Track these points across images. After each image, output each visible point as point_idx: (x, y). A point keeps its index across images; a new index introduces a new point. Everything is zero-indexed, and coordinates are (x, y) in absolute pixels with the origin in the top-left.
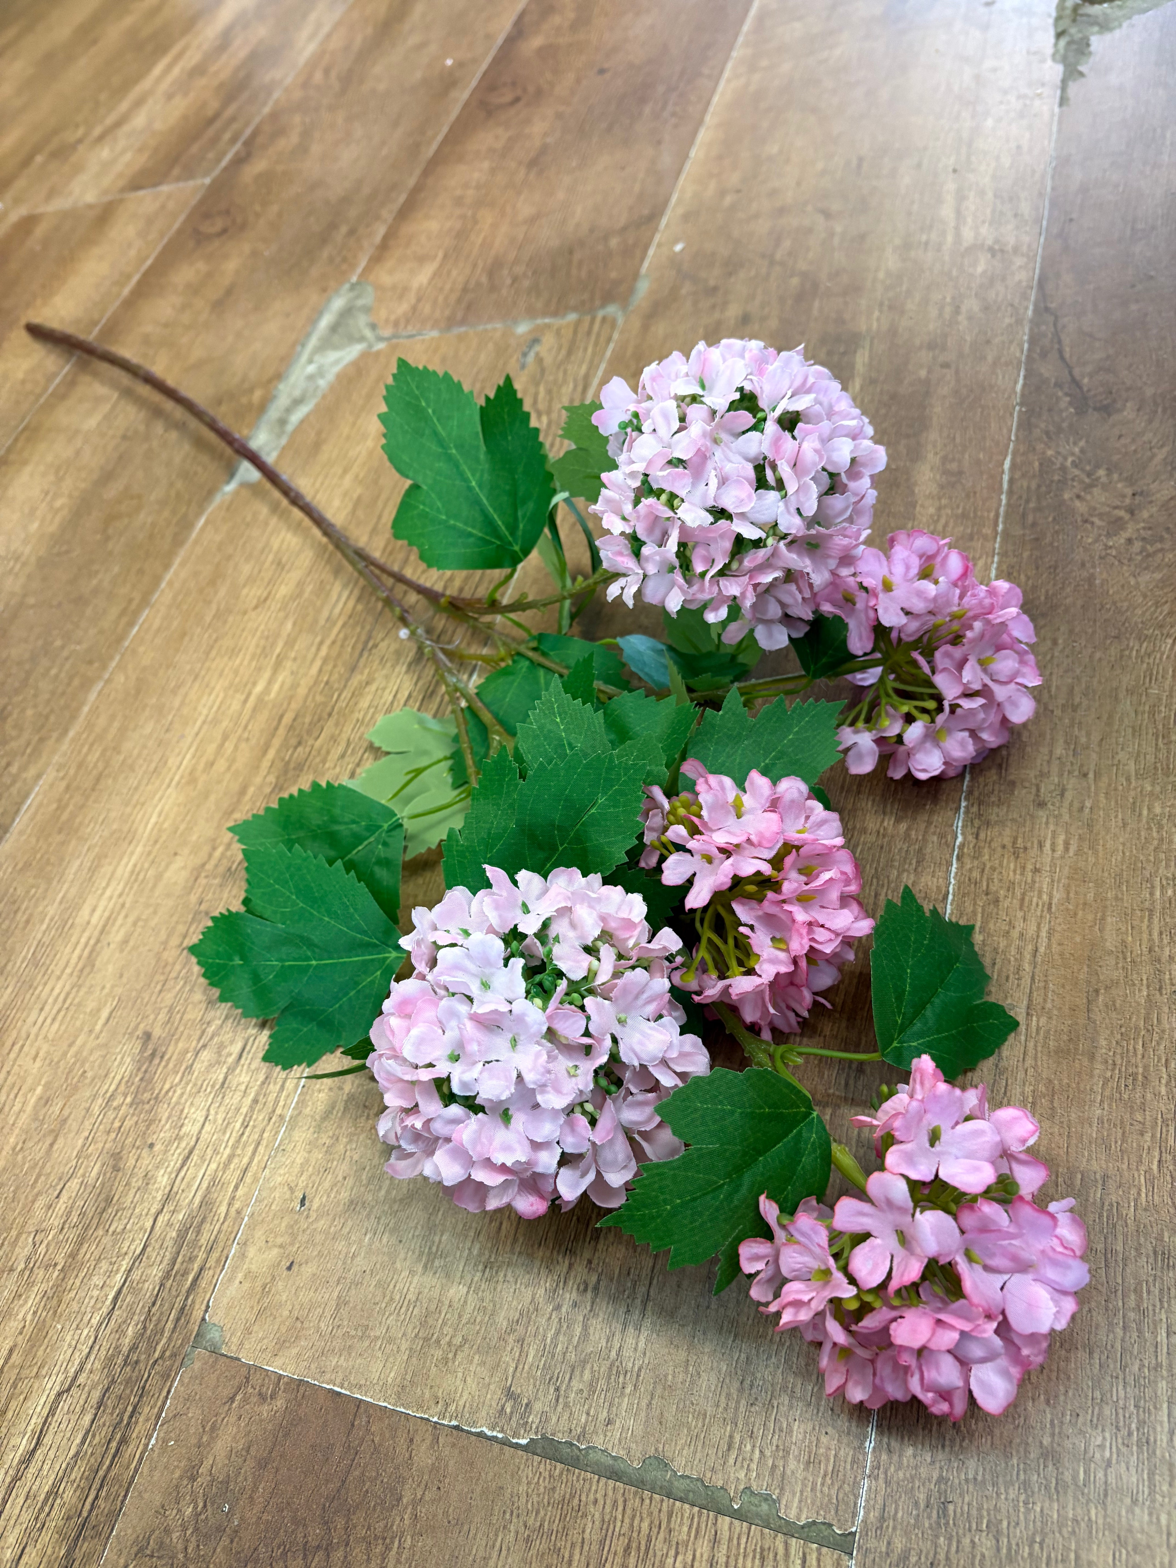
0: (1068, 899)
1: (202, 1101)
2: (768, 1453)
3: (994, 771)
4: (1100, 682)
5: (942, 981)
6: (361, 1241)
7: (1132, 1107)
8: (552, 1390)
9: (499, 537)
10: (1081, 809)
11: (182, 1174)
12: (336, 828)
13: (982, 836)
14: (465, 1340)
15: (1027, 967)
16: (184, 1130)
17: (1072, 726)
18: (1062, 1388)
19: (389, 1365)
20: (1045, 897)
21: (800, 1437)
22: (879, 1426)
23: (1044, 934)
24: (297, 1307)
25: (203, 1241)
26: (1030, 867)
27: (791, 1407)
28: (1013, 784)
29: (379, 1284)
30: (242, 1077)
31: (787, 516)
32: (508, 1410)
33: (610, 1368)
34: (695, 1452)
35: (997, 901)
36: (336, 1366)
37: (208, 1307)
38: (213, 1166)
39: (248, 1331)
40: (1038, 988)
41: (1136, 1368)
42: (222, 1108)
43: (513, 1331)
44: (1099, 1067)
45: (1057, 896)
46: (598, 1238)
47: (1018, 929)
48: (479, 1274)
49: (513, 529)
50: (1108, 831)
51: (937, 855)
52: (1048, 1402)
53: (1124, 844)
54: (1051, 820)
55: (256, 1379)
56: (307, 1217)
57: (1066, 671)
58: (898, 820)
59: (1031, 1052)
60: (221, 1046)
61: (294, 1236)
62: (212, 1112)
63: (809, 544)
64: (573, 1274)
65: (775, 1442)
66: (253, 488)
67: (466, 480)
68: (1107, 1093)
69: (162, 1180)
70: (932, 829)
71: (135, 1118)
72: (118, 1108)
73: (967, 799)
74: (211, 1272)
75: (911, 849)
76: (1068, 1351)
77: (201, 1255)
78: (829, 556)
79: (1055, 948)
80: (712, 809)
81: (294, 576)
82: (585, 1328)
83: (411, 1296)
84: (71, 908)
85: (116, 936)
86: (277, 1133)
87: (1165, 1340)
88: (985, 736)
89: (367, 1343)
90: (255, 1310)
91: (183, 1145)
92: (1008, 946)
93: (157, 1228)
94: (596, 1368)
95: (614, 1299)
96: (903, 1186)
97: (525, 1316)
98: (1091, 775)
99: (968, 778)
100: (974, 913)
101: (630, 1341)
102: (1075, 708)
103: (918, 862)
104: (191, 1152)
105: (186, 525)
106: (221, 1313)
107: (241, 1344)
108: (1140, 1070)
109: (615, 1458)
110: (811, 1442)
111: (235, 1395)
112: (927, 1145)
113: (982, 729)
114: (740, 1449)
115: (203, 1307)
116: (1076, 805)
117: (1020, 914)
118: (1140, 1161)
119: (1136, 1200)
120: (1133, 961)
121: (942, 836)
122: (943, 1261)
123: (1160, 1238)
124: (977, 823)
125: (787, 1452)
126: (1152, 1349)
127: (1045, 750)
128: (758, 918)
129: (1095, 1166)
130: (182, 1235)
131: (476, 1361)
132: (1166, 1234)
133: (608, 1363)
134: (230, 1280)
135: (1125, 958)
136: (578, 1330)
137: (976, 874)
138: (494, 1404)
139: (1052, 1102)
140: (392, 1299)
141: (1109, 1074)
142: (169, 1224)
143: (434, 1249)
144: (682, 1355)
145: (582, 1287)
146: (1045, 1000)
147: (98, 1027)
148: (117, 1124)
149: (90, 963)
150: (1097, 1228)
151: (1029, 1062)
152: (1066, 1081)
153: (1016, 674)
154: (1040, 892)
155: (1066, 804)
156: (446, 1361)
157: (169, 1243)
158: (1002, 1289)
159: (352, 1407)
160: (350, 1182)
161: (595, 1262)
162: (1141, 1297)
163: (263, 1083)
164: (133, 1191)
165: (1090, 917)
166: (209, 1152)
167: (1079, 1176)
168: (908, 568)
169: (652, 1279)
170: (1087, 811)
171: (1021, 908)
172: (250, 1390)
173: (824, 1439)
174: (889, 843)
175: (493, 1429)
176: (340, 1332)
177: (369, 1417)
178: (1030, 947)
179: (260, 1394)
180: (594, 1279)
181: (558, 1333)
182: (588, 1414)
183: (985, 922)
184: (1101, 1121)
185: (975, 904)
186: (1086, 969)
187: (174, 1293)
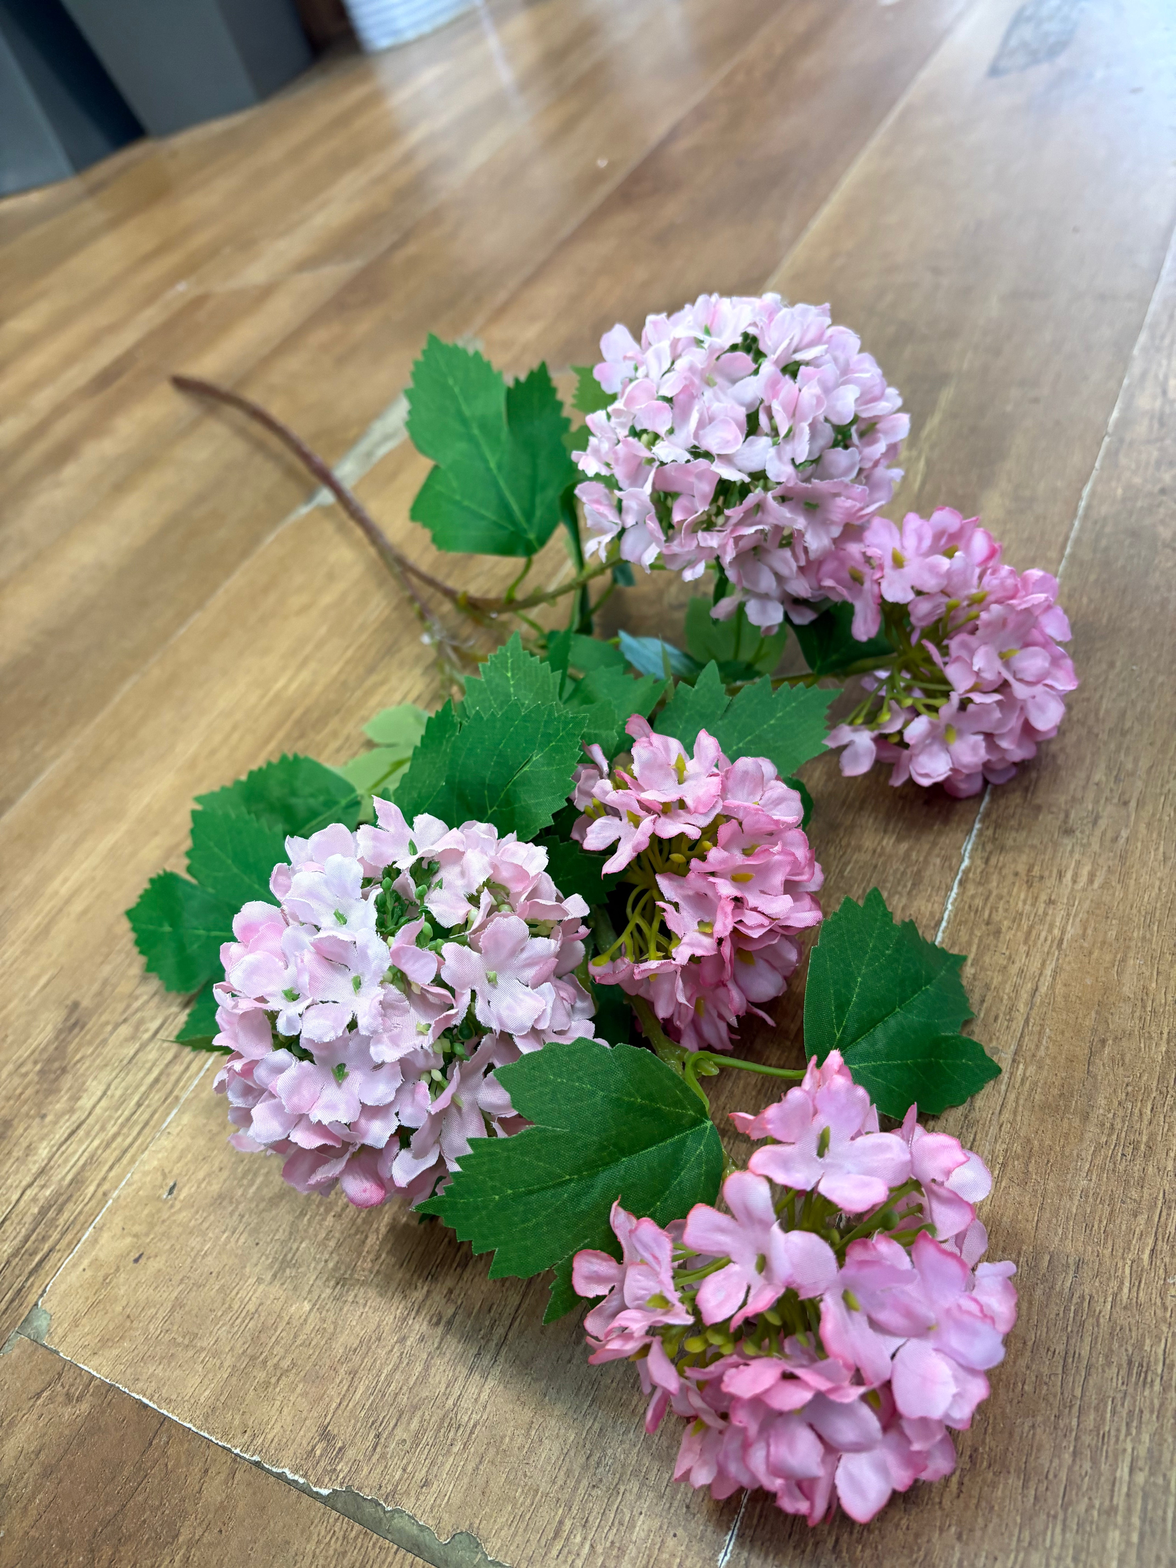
0: (1084, 936)
1: (105, 1076)
2: (599, 1549)
3: (1018, 794)
4: (1158, 707)
5: (902, 1001)
6: (218, 1238)
7: (1127, 1182)
8: (371, 1436)
9: (514, 522)
10: (1115, 839)
11: (64, 1148)
12: (294, 801)
13: (993, 861)
14: (294, 1364)
15: (1022, 1007)
16: (80, 1103)
17: (1118, 750)
18: (980, 1520)
19: (206, 1381)
20: (1056, 932)
21: (643, 1535)
22: (740, 1536)
23: (1048, 972)
24: (132, 1303)
25: (61, 1221)
26: (1043, 897)
27: (639, 1497)
28: (1038, 808)
29: (222, 1289)
30: (151, 1053)
31: (777, 462)
32: (318, 1453)
33: (443, 1420)
34: (515, 1535)
35: (998, 932)
36: (152, 1375)
37: (44, 1291)
38: (96, 1143)
39: (76, 1323)
40: (1031, 1033)
41: (1082, 1507)
42: (123, 1084)
43: (347, 1360)
44: (1092, 1129)
45: (1070, 931)
46: (466, 1265)
47: (1017, 965)
48: (328, 1291)
49: (529, 515)
50: (1144, 864)
51: (937, 878)
52: (959, 1537)
53: (1161, 880)
54: (1077, 849)
55: (68, 1377)
56: (172, 1206)
57: (1120, 695)
58: (899, 840)
59: (1011, 1104)
60: (141, 1022)
61: (152, 1226)
62: (112, 1087)
63: (807, 504)
64: (428, 1303)
65: (611, 1537)
66: (326, 511)
67: (486, 461)
68: (1099, 1161)
69: (43, 1152)
70: (936, 851)
71: (38, 1087)
72: (26, 1075)
73: (982, 821)
74: (59, 1255)
75: (909, 871)
76: (997, 1474)
77: (55, 1236)
78: (833, 523)
79: (1059, 989)
80: (647, 766)
81: (340, 587)
82: (427, 1367)
83: (251, 1307)
84: (46, 877)
85: (77, 907)
86: (168, 1114)
87: (1126, 1477)
88: (1004, 744)
89: (190, 1353)
90: (90, 1302)
91: (74, 1118)
92: (1004, 982)
93: (22, 1203)
94: (427, 1417)
95: (467, 1338)
96: (764, 1190)
97: (366, 1345)
98: (1133, 804)
99: (987, 799)
100: (969, 943)
101: (473, 1390)
102: (1124, 733)
103: (914, 885)
104: (78, 1127)
105: (255, 540)
106: (55, 1300)
107: (65, 1336)
108: (1145, 1138)
109: (422, 1528)
110: (653, 1544)
111: (43, 1391)
112: (815, 1153)
113: (1002, 736)
114: (568, 1539)
115: (40, 1292)
116: (1110, 835)
117: (1023, 948)
118: (1127, 1248)
119: (1115, 1295)
120: (1154, 1011)
121: (946, 858)
122: (803, 1296)
123: (1139, 1345)
124: (989, 847)
125: (622, 1551)
126: (1107, 1487)
127: (1081, 775)
128: (687, 898)
129: (1069, 1247)
130: (43, 1212)
131: (298, 1390)
132: (1148, 1342)
133: (441, 1413)
134: (75, 1265)
135: (1144, 1007)
136: (418, 1368)
137: (978, 902)
138: (305, 1443)
139: (1027, 1165)
140: (230, 1307)
141: (1104, 1139)
142: (34, 1200)
143: (290, 1256)
144: (527, 1414)
145: (435, 1320)
146: (1037, 1047)
147: (33, 994)
148: (18, 1091)
149: (44, 932)
150: (1060, 1324)
151: (1006, 1115)
152: (1048, 1142)
153: (1046, 674)
154: (1051, 926)
155: (1098, 832)
156: (267, 1384)
157: (28, 1219)
158: (893, 1356)
159: (155, 1423)
160: (225, 1174)
161: (456, 1292)
162: (1103, 1418)
163: (170, 1062)
164: (12, 1161)
165: (1108, 957)
166: (97, 1128)
167: (1047, 1258)
168: (920, 539)
169: (514, 1319)
170: (1122, 841)
171: (1026, 942)
172: (59, 1388)
173: (671, 1542)
174: (885, 864)
175: (295, 1471)
176: (167, 1337)
177: (169, 1438)
178: (1029, 986)
179: (67, 1394)
180: (450, 1311)
181: (395, 1369)
182: (404, 1470)
183: (980, 954)
184: (1085, 1193)
185: (972, 934)
186: (1093, 1014)
187: (17, 1272)
